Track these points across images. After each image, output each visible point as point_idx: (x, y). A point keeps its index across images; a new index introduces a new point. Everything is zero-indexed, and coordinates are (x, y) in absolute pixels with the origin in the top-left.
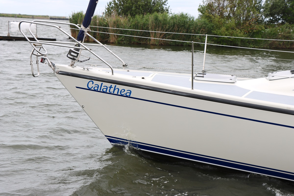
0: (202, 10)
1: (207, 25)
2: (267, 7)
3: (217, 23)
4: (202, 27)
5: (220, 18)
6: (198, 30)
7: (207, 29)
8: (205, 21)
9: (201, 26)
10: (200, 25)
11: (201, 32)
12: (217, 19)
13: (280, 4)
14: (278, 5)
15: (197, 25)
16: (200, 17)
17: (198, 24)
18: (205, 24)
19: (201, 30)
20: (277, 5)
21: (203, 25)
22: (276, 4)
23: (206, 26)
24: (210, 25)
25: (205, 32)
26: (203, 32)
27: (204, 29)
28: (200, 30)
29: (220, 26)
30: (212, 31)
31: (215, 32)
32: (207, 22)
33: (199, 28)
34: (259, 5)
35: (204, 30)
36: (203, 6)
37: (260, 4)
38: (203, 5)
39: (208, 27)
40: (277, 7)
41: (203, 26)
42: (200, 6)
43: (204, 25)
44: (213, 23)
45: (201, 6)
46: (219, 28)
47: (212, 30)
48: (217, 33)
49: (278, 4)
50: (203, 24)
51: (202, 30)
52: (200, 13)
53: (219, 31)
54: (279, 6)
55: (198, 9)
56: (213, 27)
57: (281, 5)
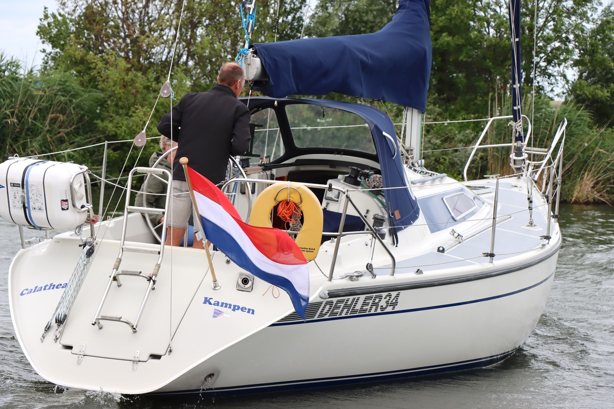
0: (56, 35)
1: (75, 96)
2: (323, 30)
3: (118, 90)
4: (51, 105)
5: (129, 70)
6: (35, 118)
7: (77, 114)
8: (66, 81)
9: (50, 99)
10: (41, 97)
11: (48, 128)
12: (113, 74)
13: (371, 17)
14: (366, 22)
15: (33, 97)
16: (51, 63)
17: (35, 93)
18: (65, 91)
19: (50, 116)
20: (362, 21)
21: (56, 95)
22: (357, 15)
23: (71, 101)
24: (87, 97)
25: (66, 128)
26: (60, 127)
27: (63, 111)
28: (44, 119)
29: (132, 100)
30: (99, 122)
31: (110, 125)
32: (74, 84)
33: (40, 110)
34: (294, 17)
35: (62, 117)
36: (60, 18)
37: (298, 15)
38: (60, 14)
39: (78, 106)
40: (363, 29)
41: (55, 102)
42: (46, 17)
43: (62, 98)
44: (103, 90)
45: (54, 16)
46: (126, 109)
47: (99, 116)
48: (118, 132)
49: (365, 19)
50: (59, 90)
51: (51, 119)
52: (48, 47)
53: (125, 122)
54: (370, 24)
55: (37, 29)
56: (102, 103)
57: (378, 20)
